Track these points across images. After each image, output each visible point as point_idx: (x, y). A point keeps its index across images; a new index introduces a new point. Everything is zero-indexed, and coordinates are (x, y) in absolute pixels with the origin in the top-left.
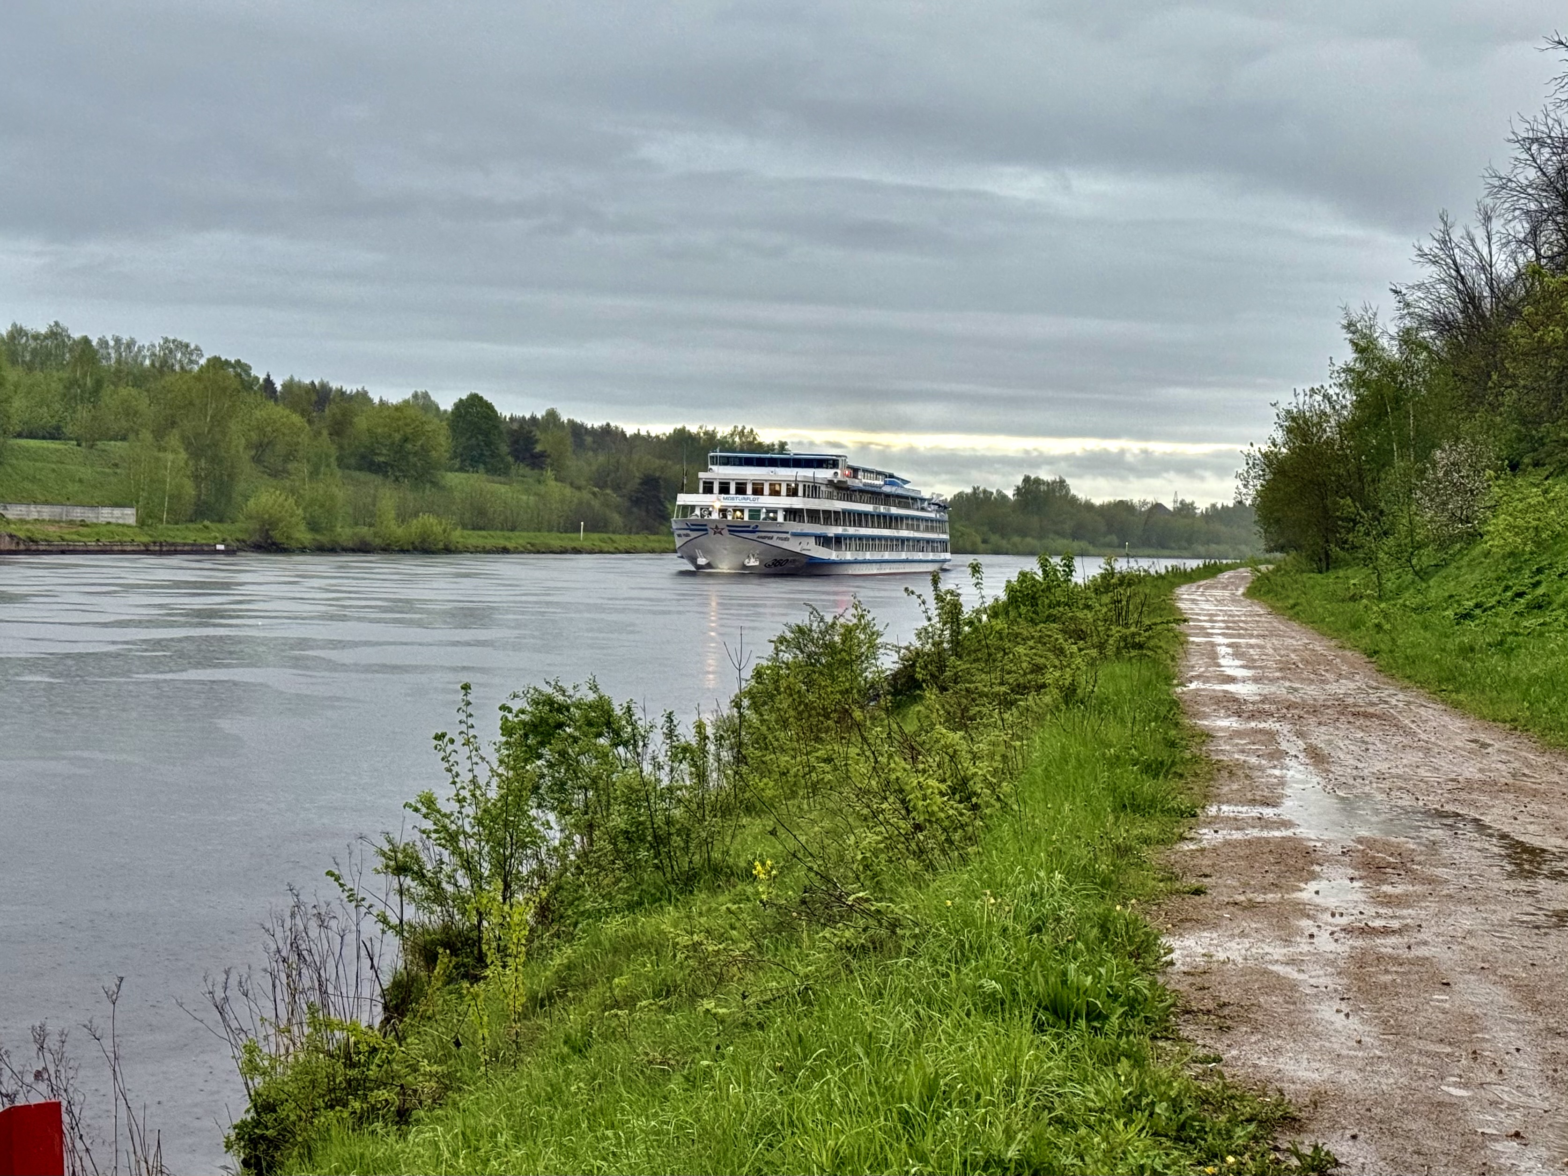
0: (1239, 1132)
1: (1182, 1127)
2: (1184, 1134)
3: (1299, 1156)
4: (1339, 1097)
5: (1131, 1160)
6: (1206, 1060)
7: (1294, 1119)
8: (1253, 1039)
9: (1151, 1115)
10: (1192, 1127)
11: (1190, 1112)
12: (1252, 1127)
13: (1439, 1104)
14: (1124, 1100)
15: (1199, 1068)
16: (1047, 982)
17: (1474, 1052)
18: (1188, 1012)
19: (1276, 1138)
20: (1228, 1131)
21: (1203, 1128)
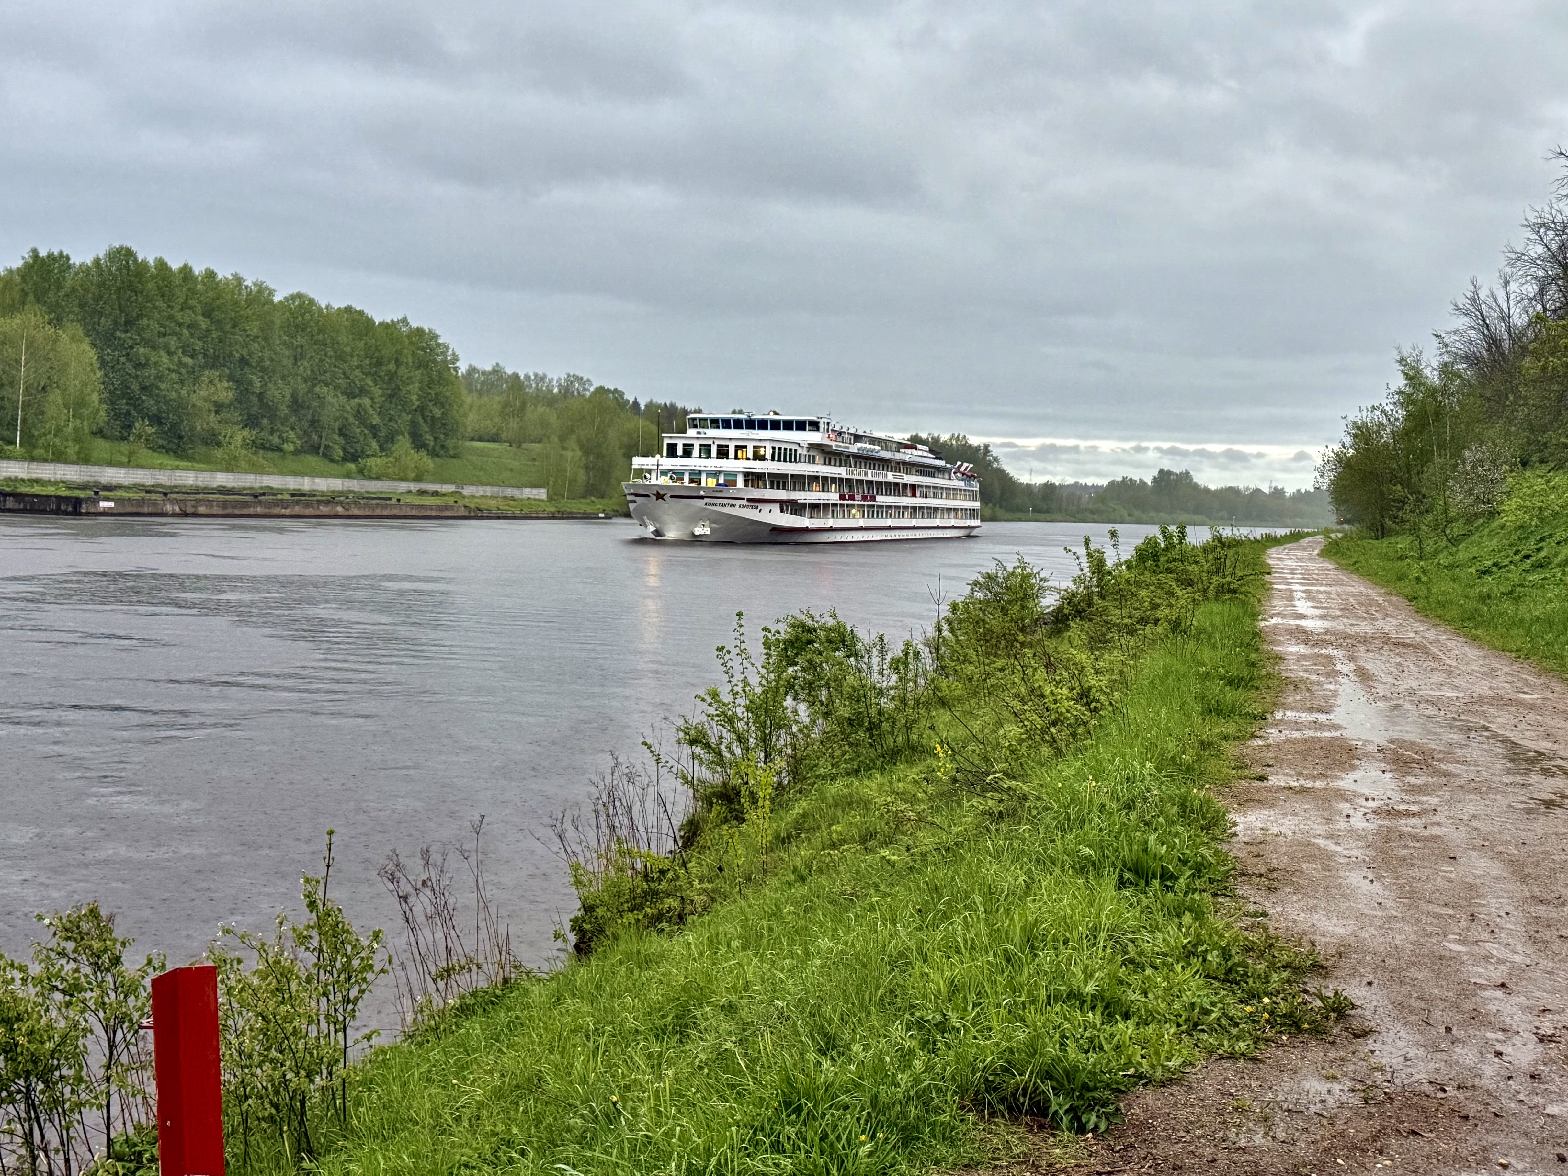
0: (1275, 977)
1: (1229, 971)
2: (1231, 977)
3: (1322, 999)
4: (1360, 947)
5: (1185, 998)
6: (1255, 915)
7: (1322, 967)
8: (1295, 898)
9: (1205, 960)
10: (1237, 972)
11: (1237, 959)
12: (1285, 975)
13: (1441, 958)
14: (1184, 947)
15: (1249, 921)
16: (1131, 850)
17: (1472, 915)
18: (1244, 875)
19: (1305, 983)
20: (1267, 977)
21: (1246, 973)
